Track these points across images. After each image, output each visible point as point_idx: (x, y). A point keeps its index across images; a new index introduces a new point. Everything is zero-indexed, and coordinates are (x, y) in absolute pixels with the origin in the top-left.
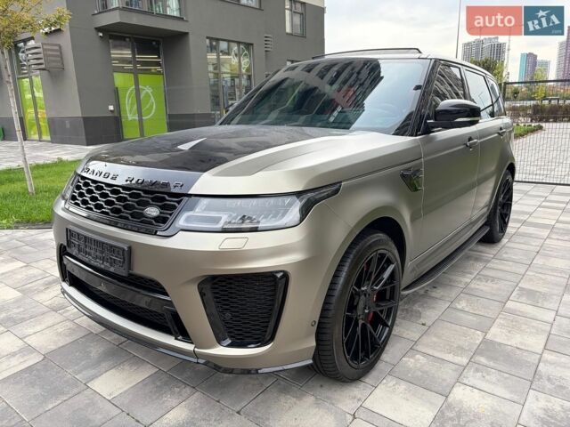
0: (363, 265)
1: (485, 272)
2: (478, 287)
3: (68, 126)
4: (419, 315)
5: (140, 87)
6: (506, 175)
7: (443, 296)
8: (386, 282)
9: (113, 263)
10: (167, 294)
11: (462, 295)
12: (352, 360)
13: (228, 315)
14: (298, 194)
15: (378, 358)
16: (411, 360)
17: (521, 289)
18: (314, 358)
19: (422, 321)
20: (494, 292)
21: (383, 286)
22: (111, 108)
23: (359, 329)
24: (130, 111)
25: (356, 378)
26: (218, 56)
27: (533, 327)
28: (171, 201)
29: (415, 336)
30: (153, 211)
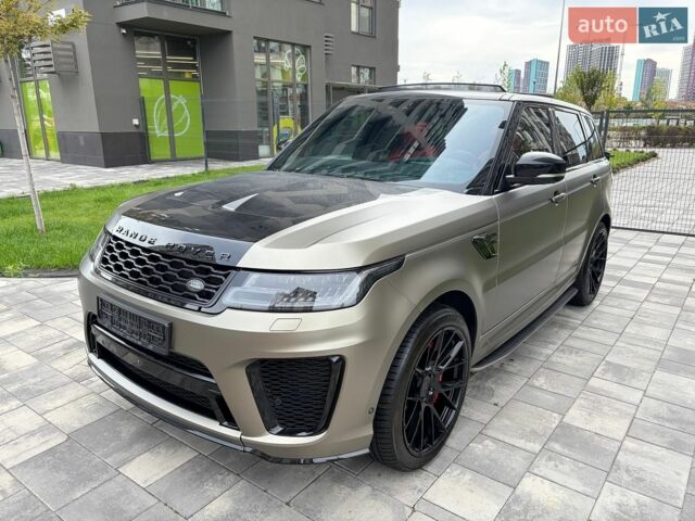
0: (428, 343)
1: (571, 342)
2: (559, 360)
3: (82, 143)
4: (492, 393)
5: (172, 96)
6: (599, 228)
7: (520, 371)
8: (453, 361)
9: (151, 339)
10: (210, 376)
11: (542, 370)
12: (413, 447)
13: (278, 400)
14: (358, 270)
15: (442, 444)
16: (480, 446)
17: (608, 363)
18: (371, 448)
19: (495, 400)
20: (577, 366)
21: (450, 365)
22: (136, 122)
23: (422, 413)
24: (160, 125)
25: (418, 466)
26: (268, 59)
27: (617, 409)
28: (217, 274)
29: (486, 418)
30: (197, 285)
